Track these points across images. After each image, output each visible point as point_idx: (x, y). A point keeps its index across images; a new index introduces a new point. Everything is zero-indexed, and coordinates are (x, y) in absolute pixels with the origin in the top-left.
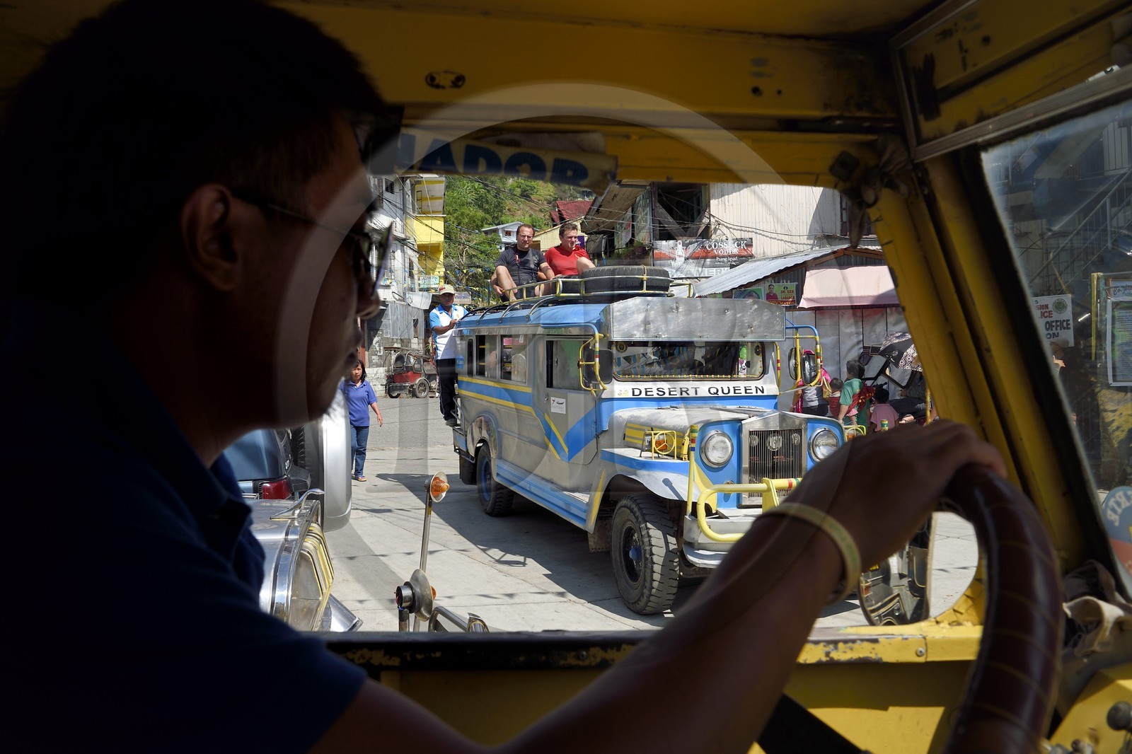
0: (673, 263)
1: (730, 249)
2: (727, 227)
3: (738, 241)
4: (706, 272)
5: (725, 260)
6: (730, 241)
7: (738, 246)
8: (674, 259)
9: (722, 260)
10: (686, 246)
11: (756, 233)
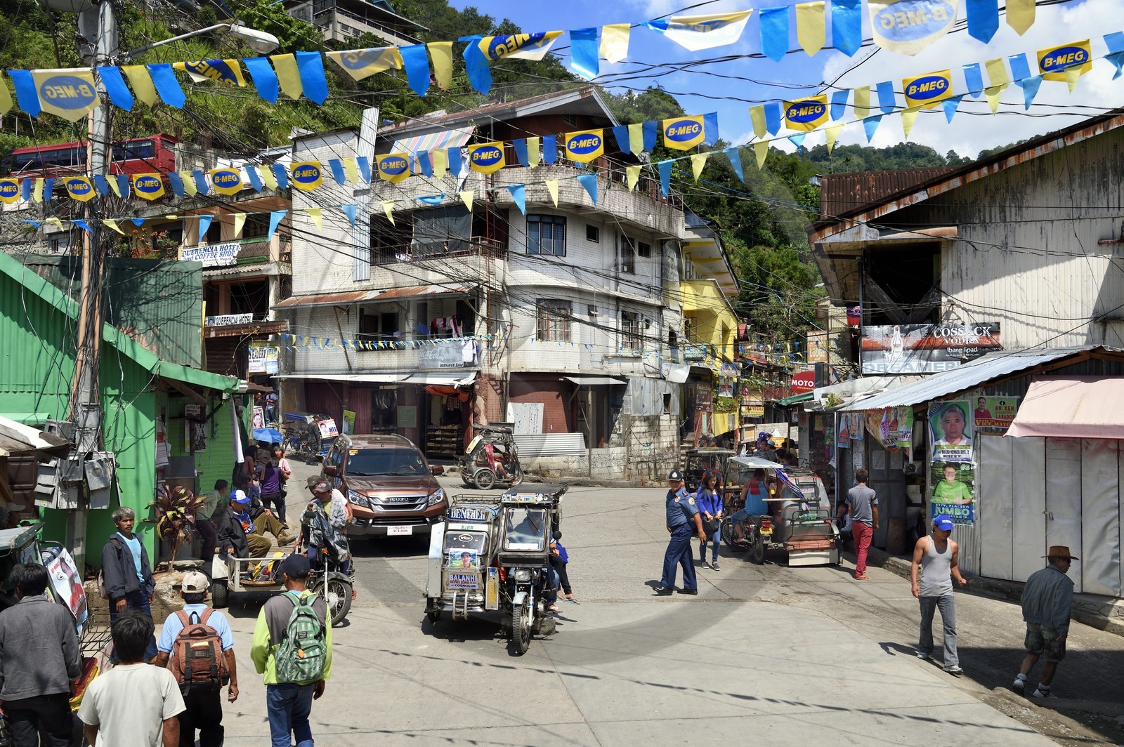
0: (887, 354)
1: (967, 337)
2: (963, 309)
3: (979, 327)
4: (932, 366)
5: (960, 351)
6: (968, 327)
7: (979, 332)
8: (888, 350)
9: (955, 350)
10: (906, 333)
11: (1006, 317)
